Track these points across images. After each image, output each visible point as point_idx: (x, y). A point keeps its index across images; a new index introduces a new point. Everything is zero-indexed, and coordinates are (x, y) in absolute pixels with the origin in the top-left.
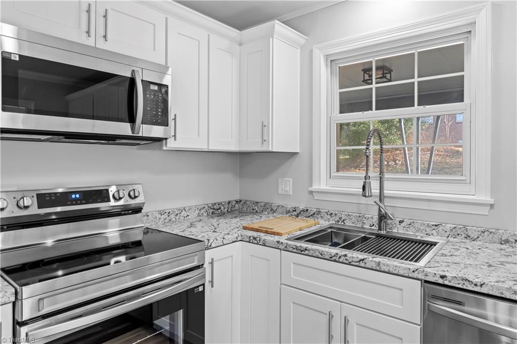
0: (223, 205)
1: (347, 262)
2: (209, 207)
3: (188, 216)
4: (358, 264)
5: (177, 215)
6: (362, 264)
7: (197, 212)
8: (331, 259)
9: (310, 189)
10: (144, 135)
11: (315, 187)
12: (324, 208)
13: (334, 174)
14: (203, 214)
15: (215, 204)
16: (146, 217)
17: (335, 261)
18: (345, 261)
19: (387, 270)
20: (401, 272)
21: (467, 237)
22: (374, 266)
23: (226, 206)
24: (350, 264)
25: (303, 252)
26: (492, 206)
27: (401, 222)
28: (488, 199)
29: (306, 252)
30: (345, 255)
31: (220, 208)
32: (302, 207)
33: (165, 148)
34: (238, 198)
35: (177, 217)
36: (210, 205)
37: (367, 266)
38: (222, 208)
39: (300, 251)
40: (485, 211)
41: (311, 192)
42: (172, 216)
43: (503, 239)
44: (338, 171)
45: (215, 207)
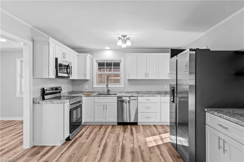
6: (109, 96)
8: (104, 96)
9: (93, 87)
11: (94, 87)
12: (96, 91)
13: (97, 84)
19: (113, 96)
20: (115, 96)
21: (121, 93)
22: (111, 96)
24: (107, 97)
26: (124, 88)
27: (111, 92)
28: (123, 87)
32: (91, 91)
33: (69, 79)
34: (72, 91)
40: (123, 88)
41: (93, 88)
44: (98, 83)
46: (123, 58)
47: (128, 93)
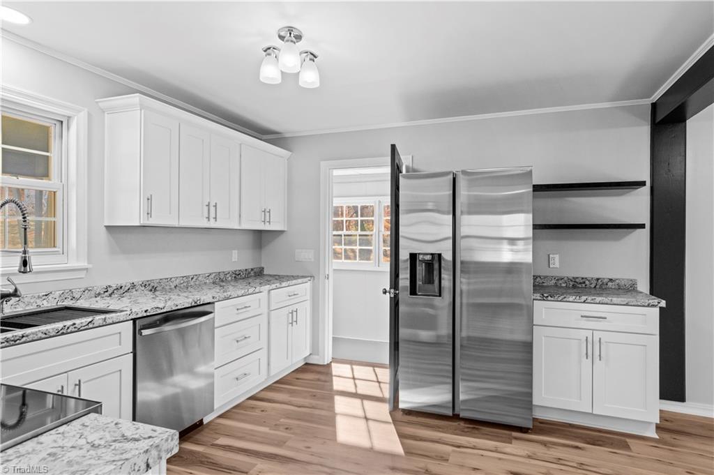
1: (76, 329)
4: (87, 327)
6: (91, 326)
8: (59, 333)
17: (63, 334)
18: (74, 330)
19: (111, 322)
20: (122, 319)
21: (73, 298)
22: (101, 322)
24: (79, 330)
25: (18, 342)
28: (84, 264)
29: (24, 339)
30: (74, 324)
37: (95, 325)
39: (13, 342)
40: (82, 269)
46: (86, 110)
47: (110, 295)
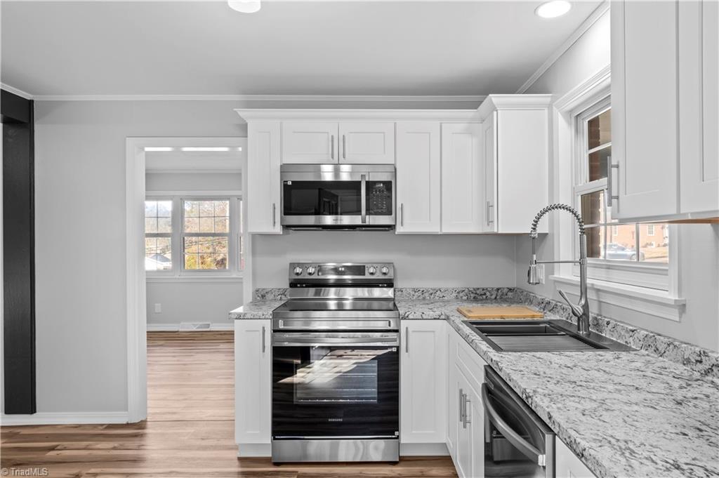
0: (489, 292)
2: (470, 291)
3: (444, 296)
5: (431, 294)
7: (455, 294)
9: (551, 277)
10: (371, 223)
11: (556, 275)
14: (461, 297)
15: (478, 289)
16: (400, 293)
21: (656, 350)
23: (494, 293)
27: (608, 323)
31: (485, 294)
32: (547, 299)
33: (396, 233)
34: (512, 285)
35: (432, 297)
36: (472, 289)
38: (488, 294)
42: (427, 295)
43: (685, 357)
45: (478, 292)
